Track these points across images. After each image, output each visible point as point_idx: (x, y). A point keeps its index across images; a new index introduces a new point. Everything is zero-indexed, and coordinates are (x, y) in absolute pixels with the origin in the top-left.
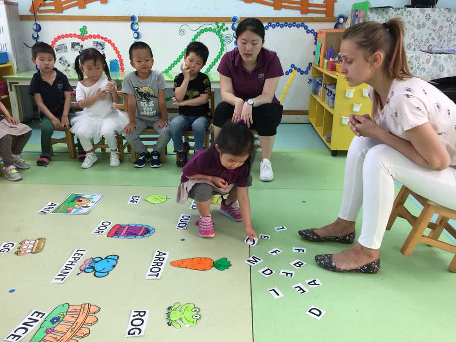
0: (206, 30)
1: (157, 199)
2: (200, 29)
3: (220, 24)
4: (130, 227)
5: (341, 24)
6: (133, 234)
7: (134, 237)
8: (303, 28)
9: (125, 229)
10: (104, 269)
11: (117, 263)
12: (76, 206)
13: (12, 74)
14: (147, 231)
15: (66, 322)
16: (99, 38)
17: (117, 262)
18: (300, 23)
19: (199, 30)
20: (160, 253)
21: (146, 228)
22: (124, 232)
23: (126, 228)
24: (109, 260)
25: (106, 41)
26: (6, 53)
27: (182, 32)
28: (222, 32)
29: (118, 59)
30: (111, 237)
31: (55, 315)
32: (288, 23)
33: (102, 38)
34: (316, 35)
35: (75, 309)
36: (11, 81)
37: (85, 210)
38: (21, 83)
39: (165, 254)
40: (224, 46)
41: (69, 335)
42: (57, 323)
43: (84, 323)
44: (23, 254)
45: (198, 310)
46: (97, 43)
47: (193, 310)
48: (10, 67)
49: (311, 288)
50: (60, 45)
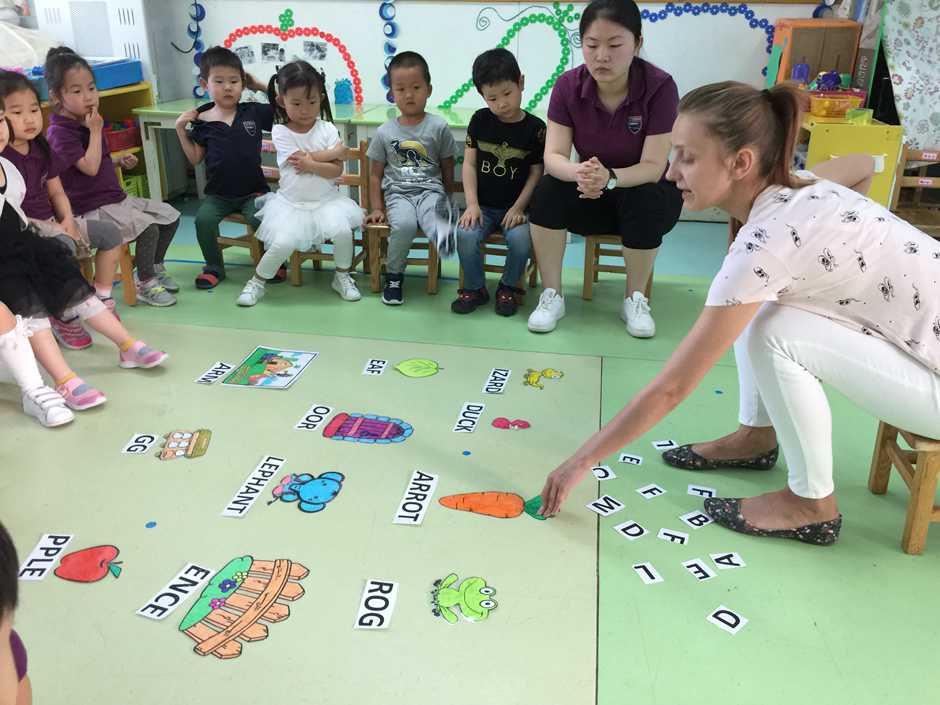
0: (533, 19)
1: (418, 368)
2: (522, 16)
3: (563, 7)
4: (365, 420)
5: (829, 7)
6: (373, 435)
7: (372, 441)
8: (743, 16)
9: (356, 425)
10: (316, 497)
11: (340, 488)
12: (266, 372)
13: (148, 104)
14: (397, 431)
15: (248, 590)
16: (315, 35)
17: (341, 486)
18: (737, 6)
19: (518, 20)
20: (422, 475)
21: (395, 425)
22: (352, 432)
23: (359, 422)
24: (327, 481)
25: (329, 41)
26: (139, 62)
27: (482, 23)
28: (565, 23)
29: (351, 79)
30: (331, 437)
31: (227, 575)
32: (711, 5)
33: (322, 35)
34: (771, 31)
35: (264, 568)
36: (146, 121)
37: (281, 382)
38: (165, 125)
39: (431, 479)
40: (568, 53)
41: (252, 614)
42: (232, 591)
43: (279, 595)
44: (171, 458)
45: (491, 591)
46: (312, 45)
47: (483, 591)
48: (145, 92)
49: (721, 570)
50: (240, 48)
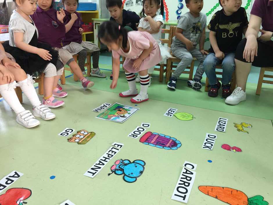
1: (184, 117)
6: (162, 144)
7: (162, 147)
9: (155, 138)
10: (132, 174)
11: (144, 170)
14: (174, 144)
17: (144, 168)
20: (187, 170)
21: (173, 141)
22: (153, 141)
23: (157, 137)
24: (137, 165)
26: (96, 4)
30: (143, 142)
36: (96, 23)
39: (192, 174)
44: (72, 142)
48: (97, 13)
50: (129, 1)
